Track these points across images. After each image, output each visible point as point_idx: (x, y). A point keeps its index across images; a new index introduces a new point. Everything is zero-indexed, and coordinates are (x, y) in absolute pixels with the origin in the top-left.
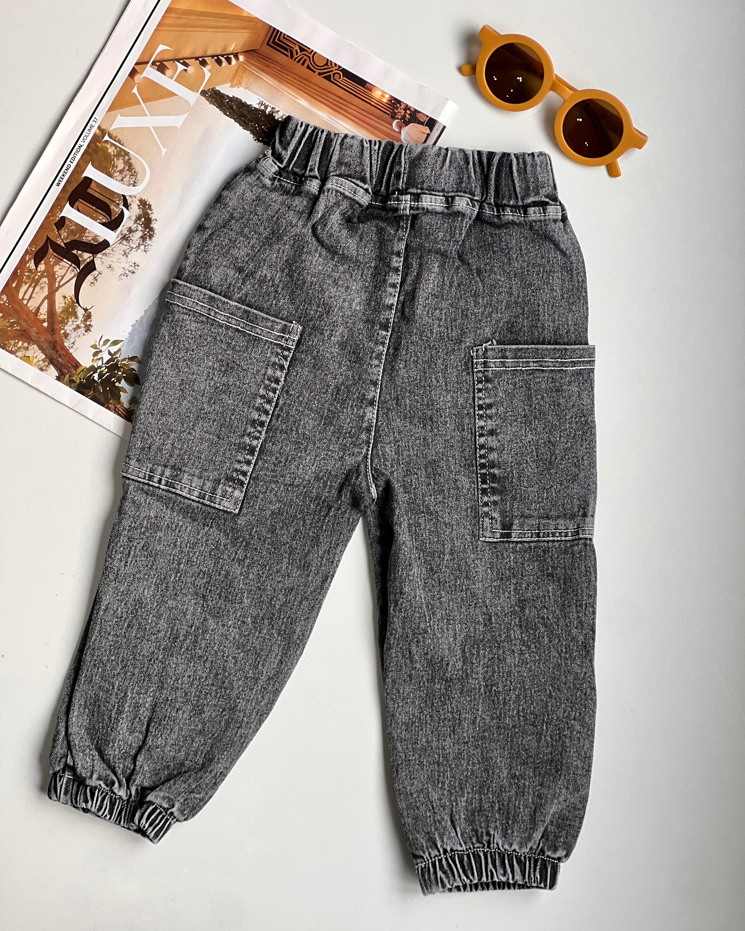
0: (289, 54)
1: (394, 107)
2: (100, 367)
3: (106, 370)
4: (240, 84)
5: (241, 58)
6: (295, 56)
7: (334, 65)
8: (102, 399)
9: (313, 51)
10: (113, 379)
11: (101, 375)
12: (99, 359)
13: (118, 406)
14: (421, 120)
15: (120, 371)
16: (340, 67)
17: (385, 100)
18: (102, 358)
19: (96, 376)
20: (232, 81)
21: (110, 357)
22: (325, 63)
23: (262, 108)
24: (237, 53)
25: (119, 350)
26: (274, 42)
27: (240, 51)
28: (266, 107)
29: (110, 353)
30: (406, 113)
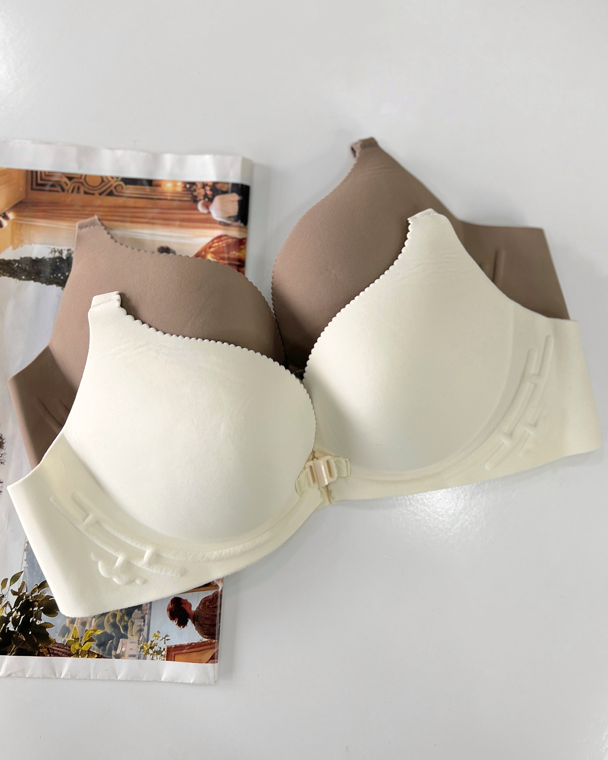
0: (59, 189)
1: (192, 191)
2: (10, 614)
3: (19, 613)
4: (21, 242)
5: (11, 215)
6: (66, 188)
7: (110, 179)
8: (29, 648)
9: (81, 175)
10: (31, 619)
11: (15, 622)
12: (5, 606)
13: (51, 646)
14: (224, 189)
15: (35, 606)
16: (117, 178)
17: (179, 189)
18: (8, 603)
19: (11, 627)
20: (12, 243)
21: (16, 597)
22: (100, 180)
23: (57, 255)
24: (4, 213)
25: (23, 584)
26: (38, 185)
27: (7, 209)
28: (61, 252)
29: (14, 593)
30: (205, 190)
